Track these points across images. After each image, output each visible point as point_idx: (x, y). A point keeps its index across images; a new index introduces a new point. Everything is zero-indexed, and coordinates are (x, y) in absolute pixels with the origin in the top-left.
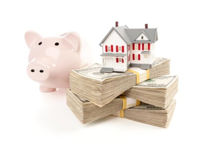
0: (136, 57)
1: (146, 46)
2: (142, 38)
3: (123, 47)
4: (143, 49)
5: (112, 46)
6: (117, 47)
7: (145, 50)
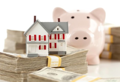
0: (53, 45)
1: (61, 36)
2: (58, 29)
3: (45, 36)
4: (59, 38)
5: (35, 36)
6: (40, 36)
7: (60, 40)
